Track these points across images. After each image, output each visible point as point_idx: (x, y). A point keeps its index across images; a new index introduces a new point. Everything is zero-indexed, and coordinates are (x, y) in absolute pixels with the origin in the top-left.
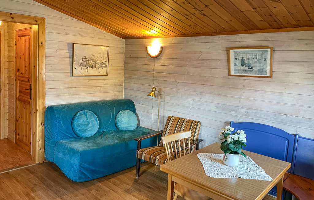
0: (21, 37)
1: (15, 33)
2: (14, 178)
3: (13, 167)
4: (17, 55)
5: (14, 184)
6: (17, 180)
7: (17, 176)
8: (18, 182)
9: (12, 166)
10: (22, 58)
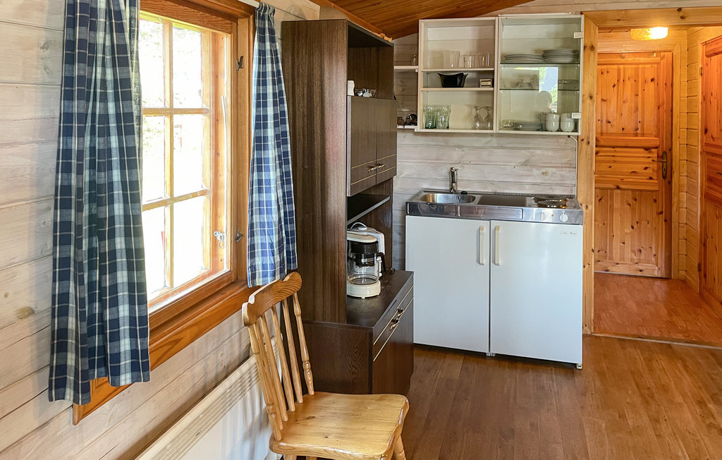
0: (712, 58)
1: (700, 50)
2: (682, 360)
3: (683, 338)
4: (704, 99)
5: (677, 372)
6: (685, 367)
7: (687, 359)
8: (687, 371)
9: (680, 336)
10: (714, 102)
